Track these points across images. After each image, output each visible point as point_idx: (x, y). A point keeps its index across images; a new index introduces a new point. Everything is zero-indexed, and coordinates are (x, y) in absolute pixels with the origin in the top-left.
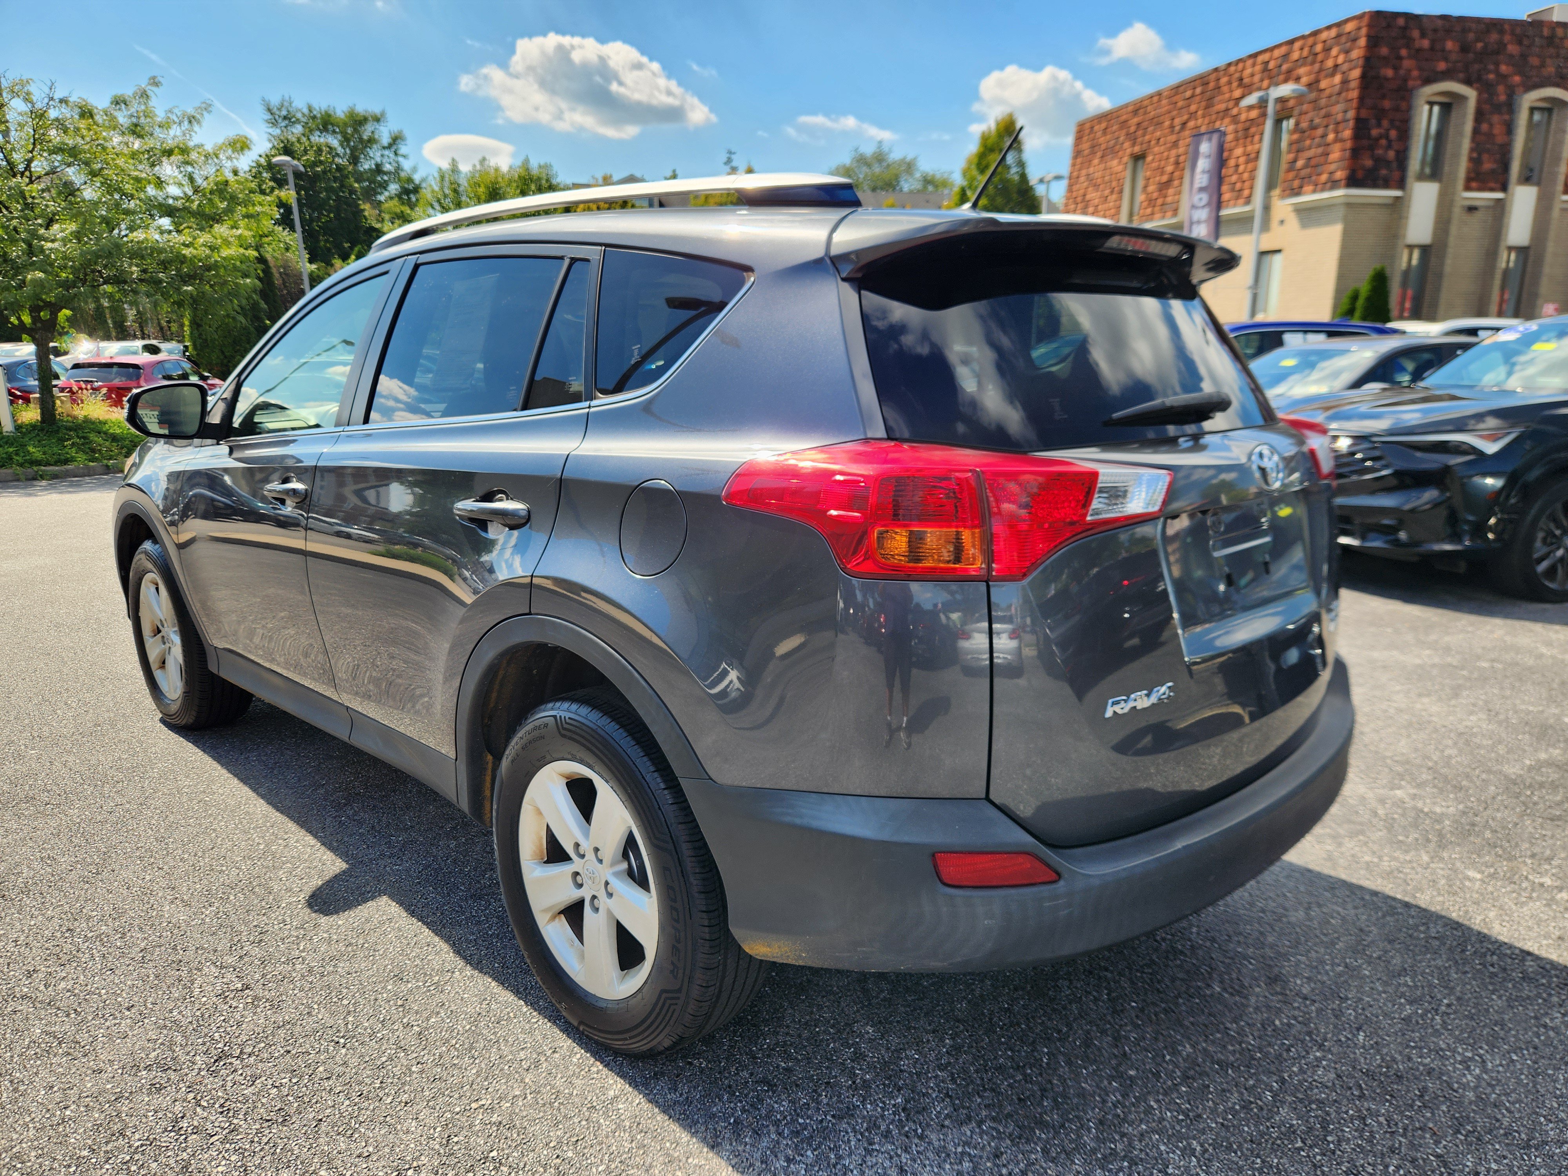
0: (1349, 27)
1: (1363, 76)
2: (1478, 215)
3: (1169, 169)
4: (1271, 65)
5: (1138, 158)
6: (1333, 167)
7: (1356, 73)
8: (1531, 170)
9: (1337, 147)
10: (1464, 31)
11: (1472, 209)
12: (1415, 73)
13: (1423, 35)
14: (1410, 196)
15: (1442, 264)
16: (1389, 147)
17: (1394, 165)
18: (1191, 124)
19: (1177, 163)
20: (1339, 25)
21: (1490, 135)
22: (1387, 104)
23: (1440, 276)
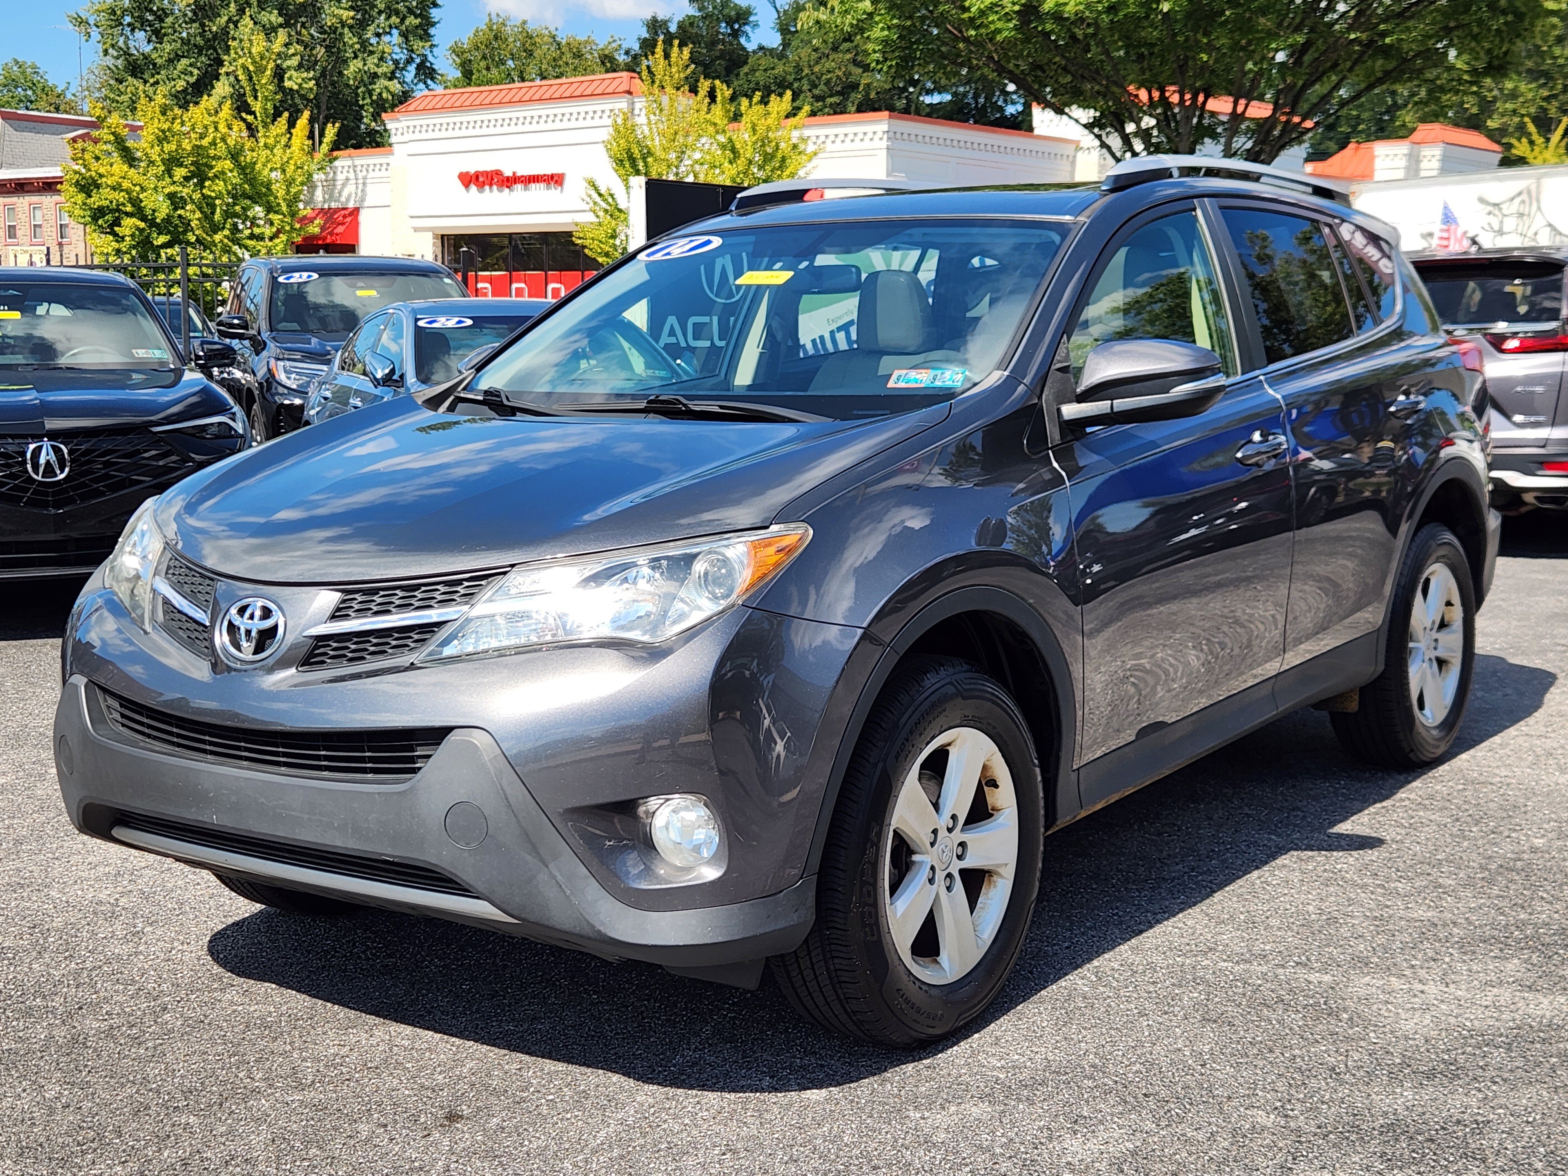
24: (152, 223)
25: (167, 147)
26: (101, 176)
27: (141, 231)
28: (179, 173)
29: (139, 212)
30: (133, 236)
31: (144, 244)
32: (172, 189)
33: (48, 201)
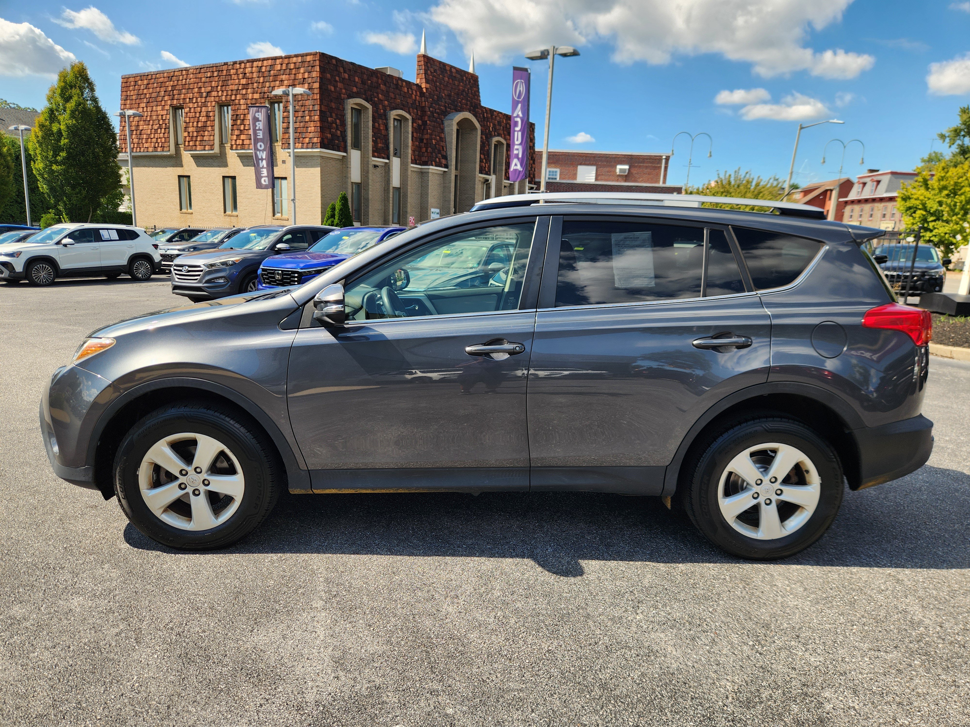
0: (309, 58)
1: (320, 88)
2: (378, 169)
3: (203, 119)
4: (263, 69)
5: (176, 109)
6: (311, 135)
7: (317, 85)
8: (396, 150)
9: (312, 124)
10: (362, 73)
11: (375, 166)
12: (344, 91)
13: (345, 72)
14: (350, 156)
15: (368, 194)
16: (337, 129)
17: (341, 139)
18: (214, 94)
19: (208, 116)
20: (302, 56)
21: (379, 129)
22: (333, 105)
23: (367, 200)
24: (929, 212)
25: (942, 183)
26: (912, 194)
27: (924, 215)
28: (945, 192)
29: (925, 208)
30: (920, 217)
31: (924, 220)
32: (940, 199)
33: (890, 205)
